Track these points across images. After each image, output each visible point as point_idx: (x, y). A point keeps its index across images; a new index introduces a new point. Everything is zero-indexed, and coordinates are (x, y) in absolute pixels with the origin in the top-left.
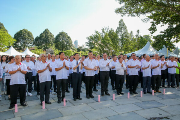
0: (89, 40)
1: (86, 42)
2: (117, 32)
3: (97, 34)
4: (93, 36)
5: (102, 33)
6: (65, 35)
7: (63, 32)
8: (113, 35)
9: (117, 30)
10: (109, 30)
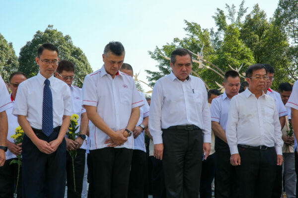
0: (162, 61)
1: (149, 72)
2: (279, 20)
3: (196, 37)
4: (177, 44)
5: (215, 30)
6: (60, 43)
7: (50, 29)
8: (260, 33)
9: (278, 11)
10: (245, 15)
